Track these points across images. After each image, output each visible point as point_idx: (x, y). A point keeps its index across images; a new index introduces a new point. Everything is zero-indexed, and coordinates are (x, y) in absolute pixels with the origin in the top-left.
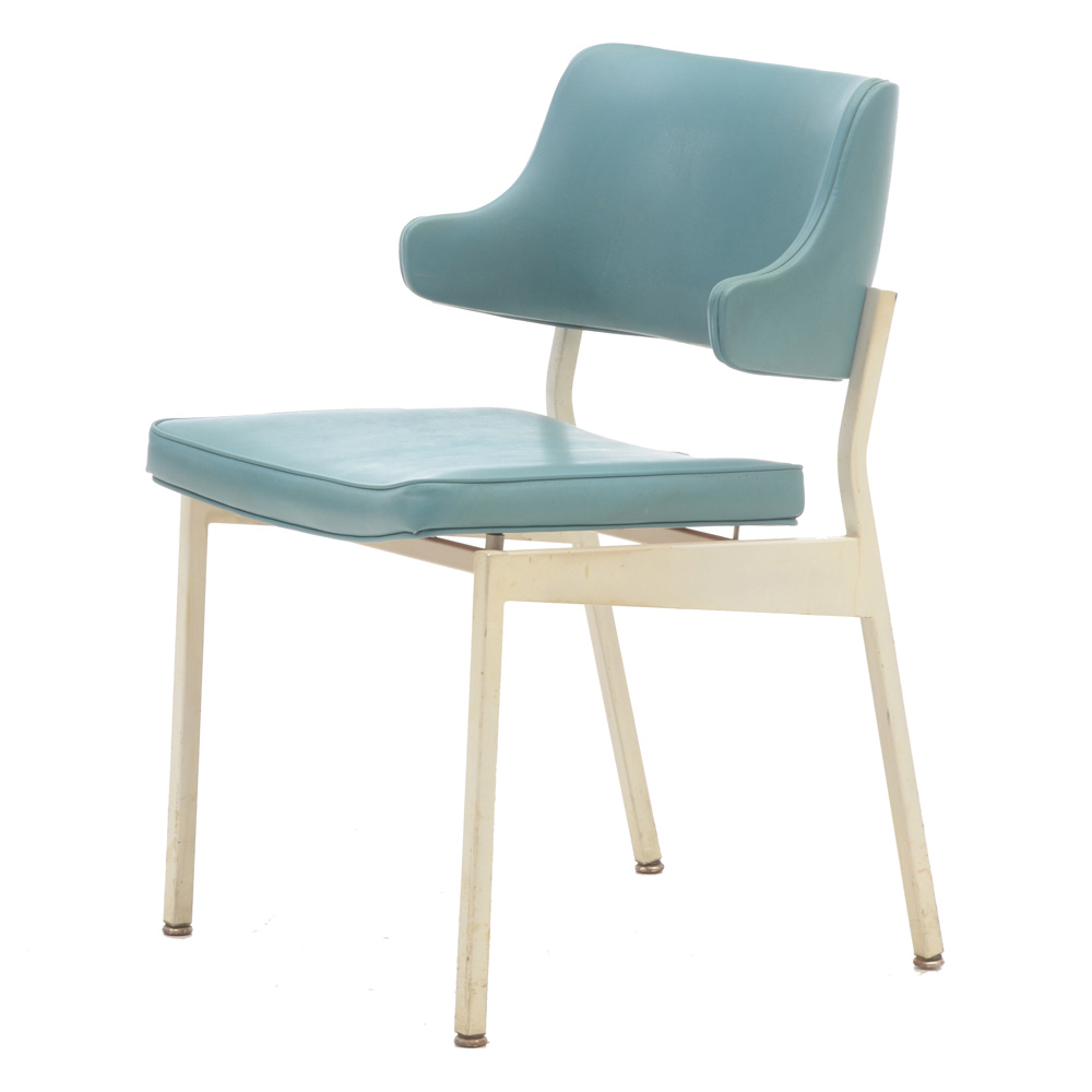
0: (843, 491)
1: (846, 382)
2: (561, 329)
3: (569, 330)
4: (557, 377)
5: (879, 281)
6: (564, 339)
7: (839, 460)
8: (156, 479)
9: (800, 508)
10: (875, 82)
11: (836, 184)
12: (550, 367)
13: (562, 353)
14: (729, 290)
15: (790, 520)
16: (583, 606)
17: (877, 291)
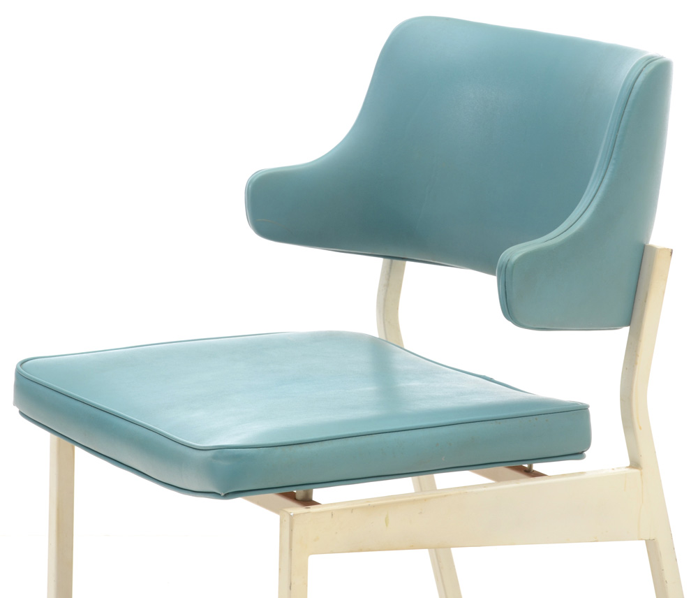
0: (625, 427)
1: (626, 330)
2: (388, 260)
3: (394, 261)
4: (385, 300)
5: (657, 238)
6: (390, 268)
7: (622, 400)
8: (21, 413)
9: (587, 443)
10: (650, 60)
11: (614, 156)
12: (379, 291)
13: (388, 280)
14: (515, 257)
15: (578, 455)
16: (427, 550)
17: (653, 249)
